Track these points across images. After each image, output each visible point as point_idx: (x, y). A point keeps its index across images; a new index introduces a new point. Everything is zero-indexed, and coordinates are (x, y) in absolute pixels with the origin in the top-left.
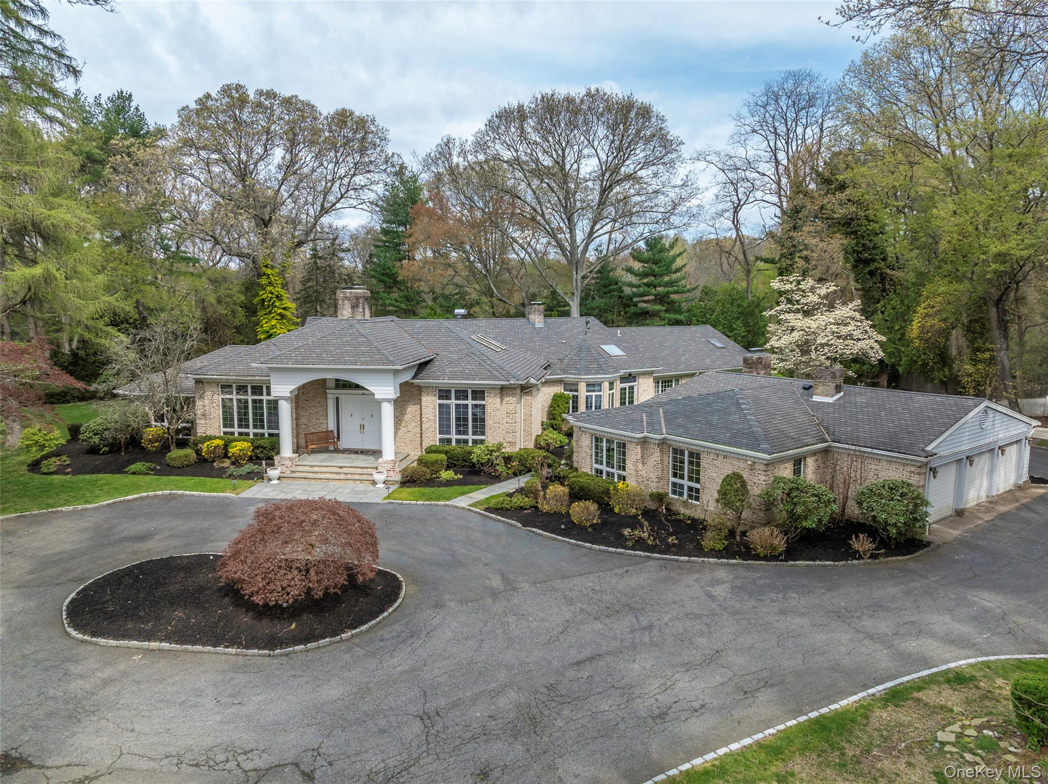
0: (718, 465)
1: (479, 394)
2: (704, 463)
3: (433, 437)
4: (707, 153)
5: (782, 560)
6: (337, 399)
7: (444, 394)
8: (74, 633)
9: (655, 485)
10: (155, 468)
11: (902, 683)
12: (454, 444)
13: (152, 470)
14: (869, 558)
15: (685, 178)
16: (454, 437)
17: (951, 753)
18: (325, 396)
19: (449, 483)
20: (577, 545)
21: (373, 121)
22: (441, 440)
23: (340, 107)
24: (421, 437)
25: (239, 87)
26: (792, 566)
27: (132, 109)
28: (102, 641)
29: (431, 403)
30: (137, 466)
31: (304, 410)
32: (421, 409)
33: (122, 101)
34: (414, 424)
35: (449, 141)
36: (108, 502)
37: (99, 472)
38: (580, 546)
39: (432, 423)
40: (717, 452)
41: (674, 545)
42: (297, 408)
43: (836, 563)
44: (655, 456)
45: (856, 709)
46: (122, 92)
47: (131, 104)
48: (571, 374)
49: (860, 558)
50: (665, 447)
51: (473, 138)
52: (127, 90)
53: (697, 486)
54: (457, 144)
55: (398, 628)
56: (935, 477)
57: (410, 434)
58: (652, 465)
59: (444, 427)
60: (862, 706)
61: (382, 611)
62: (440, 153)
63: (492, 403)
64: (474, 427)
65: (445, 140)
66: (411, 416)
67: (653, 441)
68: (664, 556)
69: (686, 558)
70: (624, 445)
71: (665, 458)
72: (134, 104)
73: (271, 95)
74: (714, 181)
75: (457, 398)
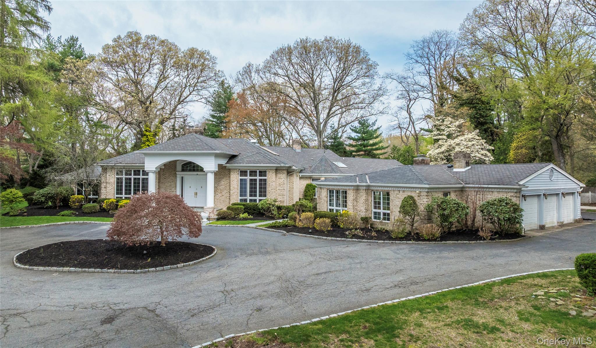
0: (399, 197)
1: (263, 173)
2: (391, 197)
3: (236, 198)
4: (392, 74)
5: (438, 241)
6: (182, 178)
7: (243, 173)
8: (19, 265)
9: (364, 213)
10: (76, 213)
11: (511, 277)
12: (248, 202)
13: (73, 214)
14: (490, 240)
15: (380, 86)
16: (248, 198)
17: (542, 299)
18: (175, 176)
19: (245, 219)
20: (318, 238)
21: (208, 53)
22: (241, 200)
23: (191, 47)
24: (230, 199)
25: (136, 34)
26: (445, 243)
27: (78, 46)
28: (35, 268)
29: (235, 178)
30: (66, 212)
31: (163, 184)
32: (230, 183)
33: (73, 41)
34: (226, 191)
35: (250, 65)
36: (46, 224)
37: (43, 215)
38: (320, 238)
39: (236, 190)
40: (399, 189)
41: (375, 237)
42: (159, 182)
43: (470, 242)
44: (363, 196)
45: (484, 286)
46: (73, 37)
47: (78, 43)
48: (316, 173)
49: (484, 239)
50: (369, 191)
51: (263, 64)
52: (75, 35)
53: (388, 212)
54: (254, 67)
55: (211, 264)
56: (525, 200)
57: (223, 197)
58: (362, 202)
59: (243, 193)
60: (488, 285)
61: (203, 257)
62: (245, 72)
63: (271, 178)
64: (260, 192)
65: (248, 65)
66: (224, 187)
67: (363, 188)
68: (369, 241)
69: (382, 241)
70: (346, 192)
71: (370, 198)
72: (79, 43)
73: (154, 38)
74: (396, 89)
75: (250, 175)
